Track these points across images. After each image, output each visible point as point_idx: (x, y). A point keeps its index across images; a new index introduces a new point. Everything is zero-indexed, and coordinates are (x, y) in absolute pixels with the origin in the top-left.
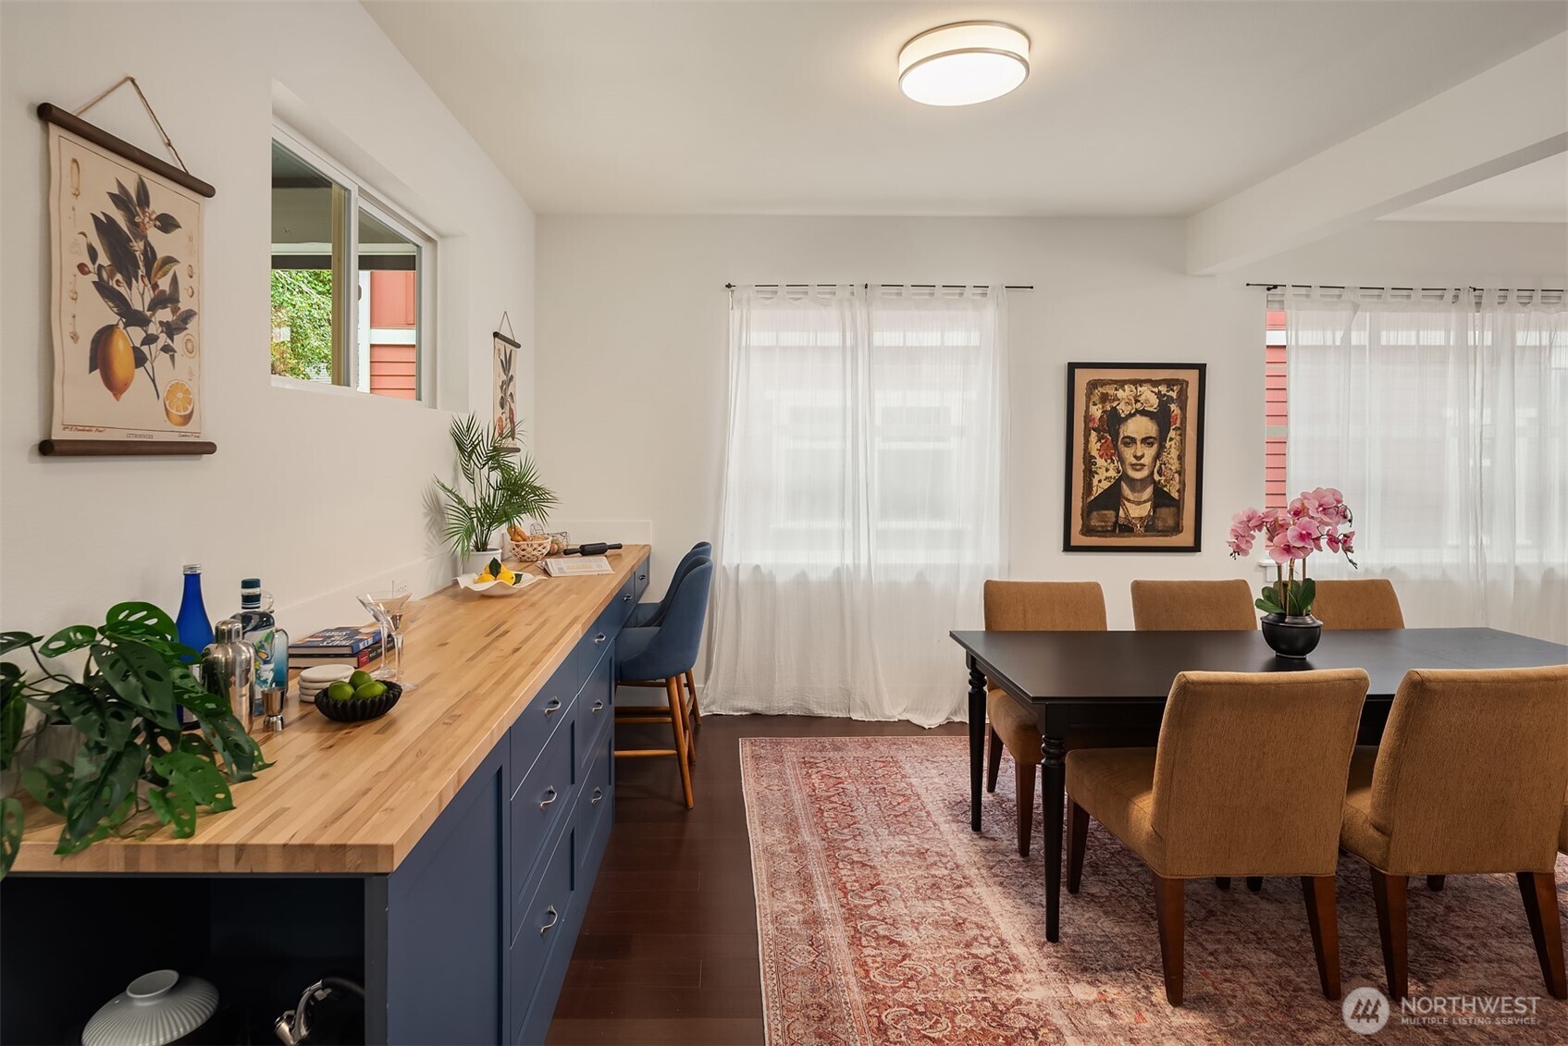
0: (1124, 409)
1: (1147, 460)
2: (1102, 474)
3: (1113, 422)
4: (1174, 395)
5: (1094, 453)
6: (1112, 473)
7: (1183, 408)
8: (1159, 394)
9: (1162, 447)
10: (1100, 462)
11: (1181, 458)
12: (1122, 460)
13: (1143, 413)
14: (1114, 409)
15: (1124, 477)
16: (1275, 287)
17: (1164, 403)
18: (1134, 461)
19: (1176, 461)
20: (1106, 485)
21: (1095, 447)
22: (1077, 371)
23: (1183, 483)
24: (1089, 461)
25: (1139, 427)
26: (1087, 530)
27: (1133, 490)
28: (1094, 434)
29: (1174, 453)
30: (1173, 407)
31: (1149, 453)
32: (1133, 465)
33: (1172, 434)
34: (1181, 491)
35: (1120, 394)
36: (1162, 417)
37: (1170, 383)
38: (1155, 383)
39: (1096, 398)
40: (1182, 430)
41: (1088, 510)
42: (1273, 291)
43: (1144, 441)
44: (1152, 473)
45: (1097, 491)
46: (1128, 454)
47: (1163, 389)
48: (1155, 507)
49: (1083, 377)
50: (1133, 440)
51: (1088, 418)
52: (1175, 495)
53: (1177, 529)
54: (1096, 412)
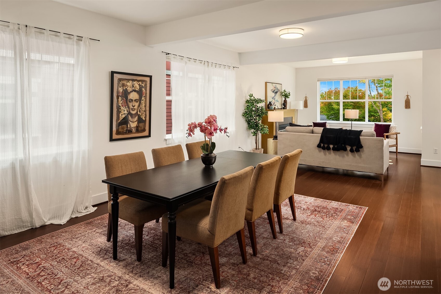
0: (129, 89)
1: (136, 107)
2: (123, 112)
3: (126, 94)
4: (143, 85)
5: (120, 105)
6: (126, 112)
7: (146, 90)
8: (139, 85)
9: (140, 103)
10: (122, 108)
11: (145, 106)
12: (129, 107)
13: (135, 91)
14: (126, 89)
15: (129, 113)
16: (169, 54)
17: (141, 87)
18: (132, 108)
19: (144, 107)
20: (124, 116)
21: (120, 102)
22: (115, 74)
23: (146, 115)
24: (119, 108)
25: (134, 96)
26: (118, 133)
27: (132, 117)
28: (120, 98)
29: (144, 105)
30: (143, 89)
31: (137, 104)
32: (132, 109)
33: (143, 98)
34: (145, 117)
35: (128, 84)
36: (140, 93)
37: (142, 81)
38: (139, 81)
39: (120, 85)
40: (146, 97)
42: (168, 55)
43: (135, 100)
44: (137, 112)
45: (121, 118)
46: (131, 105)
47: (140, 83)
48: (138, 123)
49: (116, 76)
50: (132, 100)
51: (118, 92)
52: (144, 119)
53: (144, 130)
54: (121, 90)
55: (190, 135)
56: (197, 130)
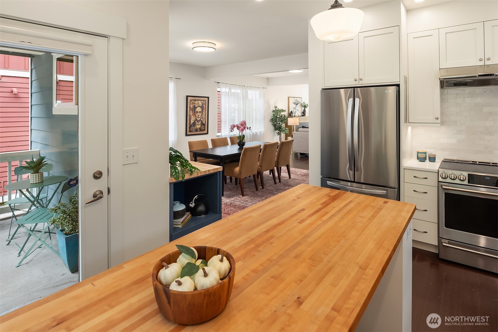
0: (196, 106)
1: (200, 116)
2: (193, 119)
4: (204, 103)
5: (191, 115)
6: (194, 119)
7: (206, 106)
8: (202, 103)
9: (202, 113)
10: (192, 116)
11: (205, 115)
12: (196, 116)
13: (199, 106)
14: (194, 105)
15: (196, 120)
16: (219, 83)
17: (203, 104)
18: (198, 116)
19: (204, 116)
20: (193, 121)
21: (191, 113)
22: (188, 97)
23: (205, 120)
24: (190, 116)
25: (199, 109)
26: (190, 131)
27: (198, 122)
28: (191, 111)
29: (204, 114)
30: (204, 105)
31: (200, 114)
32: (198, 117)
33: (204, 111)
34: (205, 122)
35: (195, 102)
36: (202, 107)
37: (204, 100)
38: (201, 100)
39: (191, 103)
40: (205, 110)
41: (190, 127)
42: (218, 83)
43: (199, 112)
44: (201, 119)
45: (192, 123)
46: (197, 115)
47: (202, 102)
48: (201, 126)
49: (189, 98)
50: (198, 112)
51: (190, 107)
52: (204, 123)
53: (204, 130)
54: (192, 106)
55: (231, 131)
56: (235, 129)
